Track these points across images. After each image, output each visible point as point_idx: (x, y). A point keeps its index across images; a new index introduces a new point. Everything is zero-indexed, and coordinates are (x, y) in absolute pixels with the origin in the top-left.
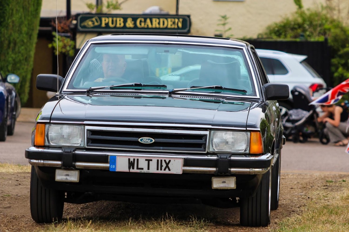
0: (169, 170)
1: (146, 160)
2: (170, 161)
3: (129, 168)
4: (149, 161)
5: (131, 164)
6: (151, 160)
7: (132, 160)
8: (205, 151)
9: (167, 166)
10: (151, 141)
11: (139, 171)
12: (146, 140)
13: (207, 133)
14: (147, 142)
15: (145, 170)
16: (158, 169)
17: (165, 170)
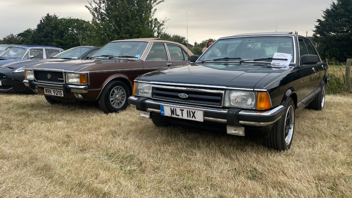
0: (195, 118)
1: (180, 110)
2: (195, 112)
3: (172, 114)
4: (182, 110)
5: (172, 112)
6: (183, 110)
7: (172, 109)
8: (221, 106)
9: (193, 116)
10: (186, 96)
11: (177, 117)
12: (182, 95)
13: (223, 92)
14: (184, 97)
15: (180, 117)
16: (188, 117)
17: (192, 118)
